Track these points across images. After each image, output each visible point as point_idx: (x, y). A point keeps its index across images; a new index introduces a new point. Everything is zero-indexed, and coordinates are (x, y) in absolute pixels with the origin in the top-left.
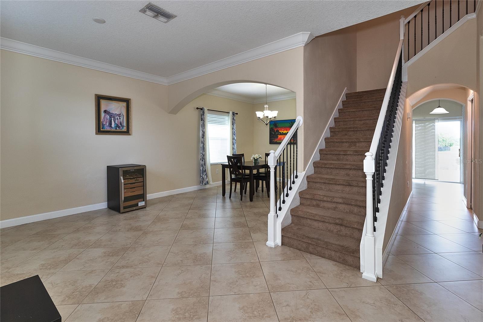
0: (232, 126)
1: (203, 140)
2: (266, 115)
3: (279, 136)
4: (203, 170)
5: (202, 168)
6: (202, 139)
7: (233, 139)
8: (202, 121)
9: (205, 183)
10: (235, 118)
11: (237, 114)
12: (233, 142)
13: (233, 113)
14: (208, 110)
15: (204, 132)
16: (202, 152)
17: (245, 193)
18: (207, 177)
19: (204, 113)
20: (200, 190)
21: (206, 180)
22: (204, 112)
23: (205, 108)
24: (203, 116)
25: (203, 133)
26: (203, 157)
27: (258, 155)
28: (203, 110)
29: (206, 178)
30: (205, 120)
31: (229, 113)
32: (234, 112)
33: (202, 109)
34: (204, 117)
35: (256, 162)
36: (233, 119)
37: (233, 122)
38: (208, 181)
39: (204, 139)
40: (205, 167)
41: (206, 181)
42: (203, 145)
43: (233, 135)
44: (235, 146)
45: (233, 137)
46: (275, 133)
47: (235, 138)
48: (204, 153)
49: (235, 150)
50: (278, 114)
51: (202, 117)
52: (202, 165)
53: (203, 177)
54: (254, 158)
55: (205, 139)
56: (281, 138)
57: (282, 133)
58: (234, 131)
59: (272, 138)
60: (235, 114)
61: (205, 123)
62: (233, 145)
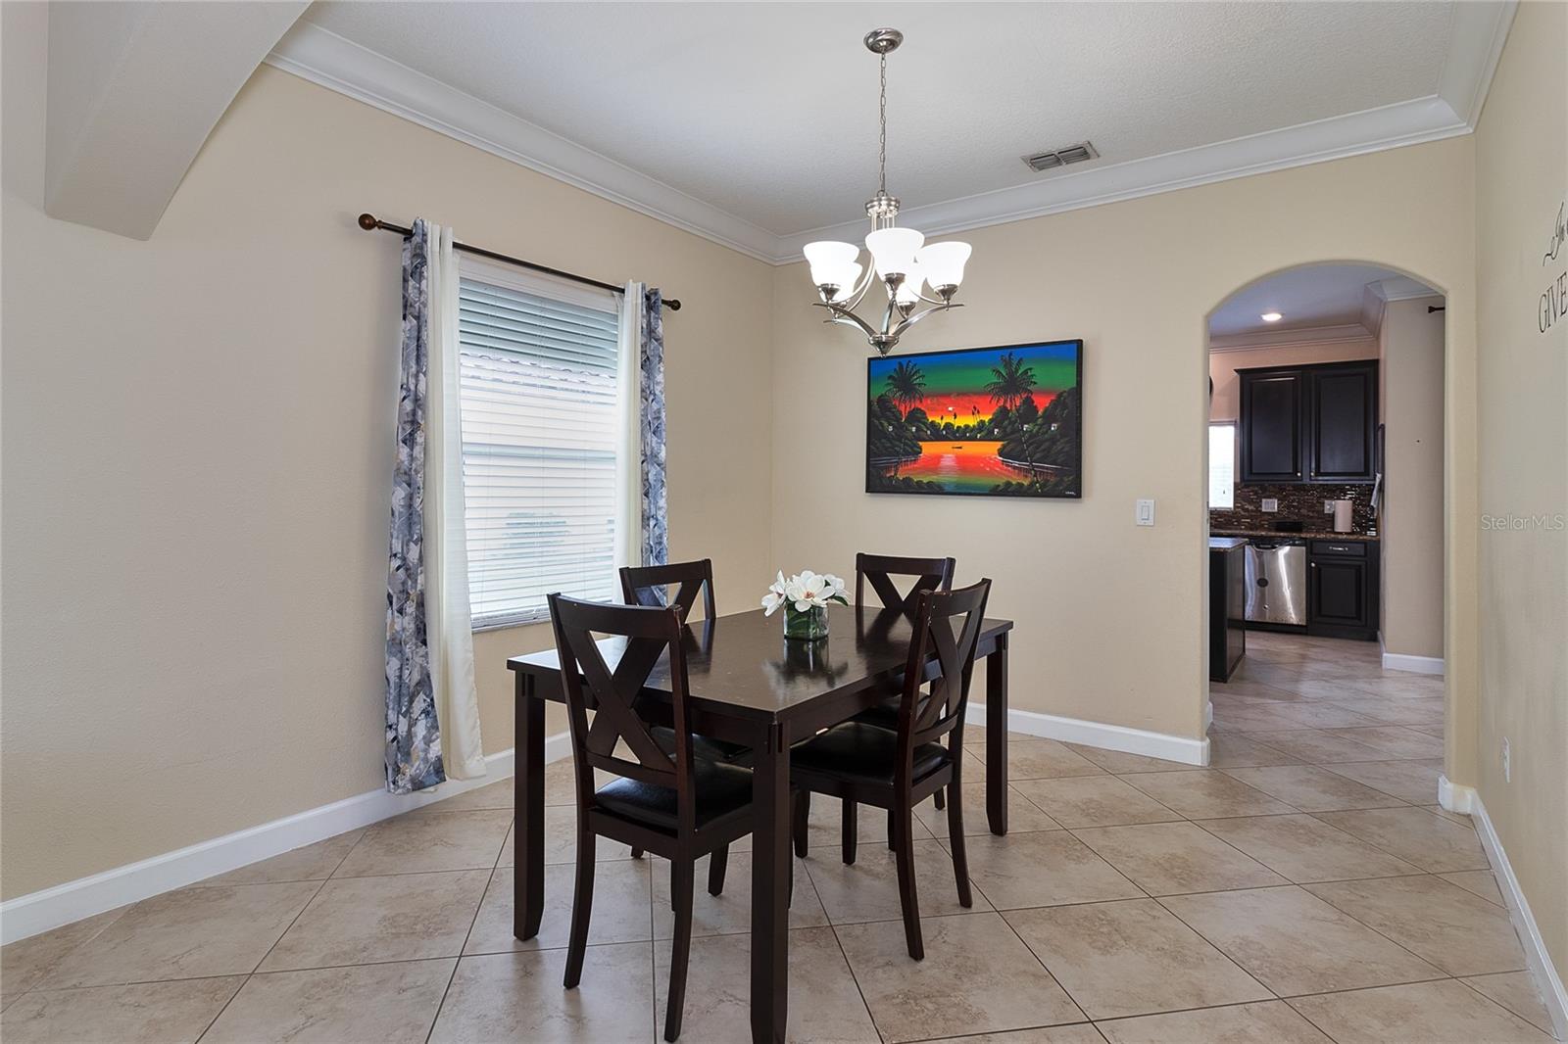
0: (641, 374)
1: (412, 458)
2: (882, 268)
3: (928, 448)
4: (400, 677)
5: (395, 663)
6: (405, 450)
7: (648, 458)
8: (404, 318)
9: (413, 780)
10: (660, 330)
11: (675, 305)
12: (645, 480)
13: (648, 298)
14: (456, 245)
15: (418, 402)
16: (397, 547)
17: (716, 886)
18: (434, 727)
19: (424, 262)
20: (379, 824)
21: (426, 751)
22: (420, 258)
23: (433, 232)
24: (411, 283)
25: (408, 405)
26: (404, 583)
27: (822, 579)
28: (417, 239)
29: (428, 741)
30: (429, 313)
31: (623, 291)
32: (655, 292)
33: (408, 234)
34: (420, 292)
35: (801, 632)
36: (650, 332)
37: (644, 352)
38: (439, 759)
39: (417, 449)
40: (426, 656)
41: (426, 760)
42: (410, 497)
43: (649, 435)
44: (662, 503)
45: (645, 444)
46: (899, 427)
47: (663, 455)
48: (413, 554)
49: (657, 531)
50: (971, 267)
51: (405, 288)
52: (396, 645)
53: (403, 728)
54: (790, 606)
55: (425, 450)
56: (938, 458)
57: (948, 426)
58: (655, 406)
59: (884, 460)
60: (664, 302)
61: (429, 335)
62: (646, 494)
